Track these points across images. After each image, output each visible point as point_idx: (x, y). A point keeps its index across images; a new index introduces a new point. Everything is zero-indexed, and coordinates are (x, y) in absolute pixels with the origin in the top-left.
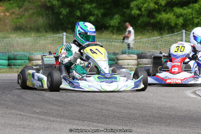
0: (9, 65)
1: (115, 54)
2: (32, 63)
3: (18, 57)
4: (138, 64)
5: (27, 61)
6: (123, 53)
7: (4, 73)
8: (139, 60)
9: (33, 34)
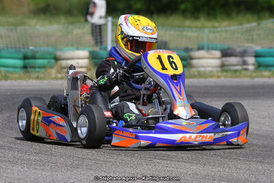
0: (25, 67)
1: (187, 50)
2: (61, 64)
3: (38, 55)
4: (222, 66)
5: (53, 61)
6: (200, 48)
7: (16, 79)
8: (224, 59)
9: (63, 20)
